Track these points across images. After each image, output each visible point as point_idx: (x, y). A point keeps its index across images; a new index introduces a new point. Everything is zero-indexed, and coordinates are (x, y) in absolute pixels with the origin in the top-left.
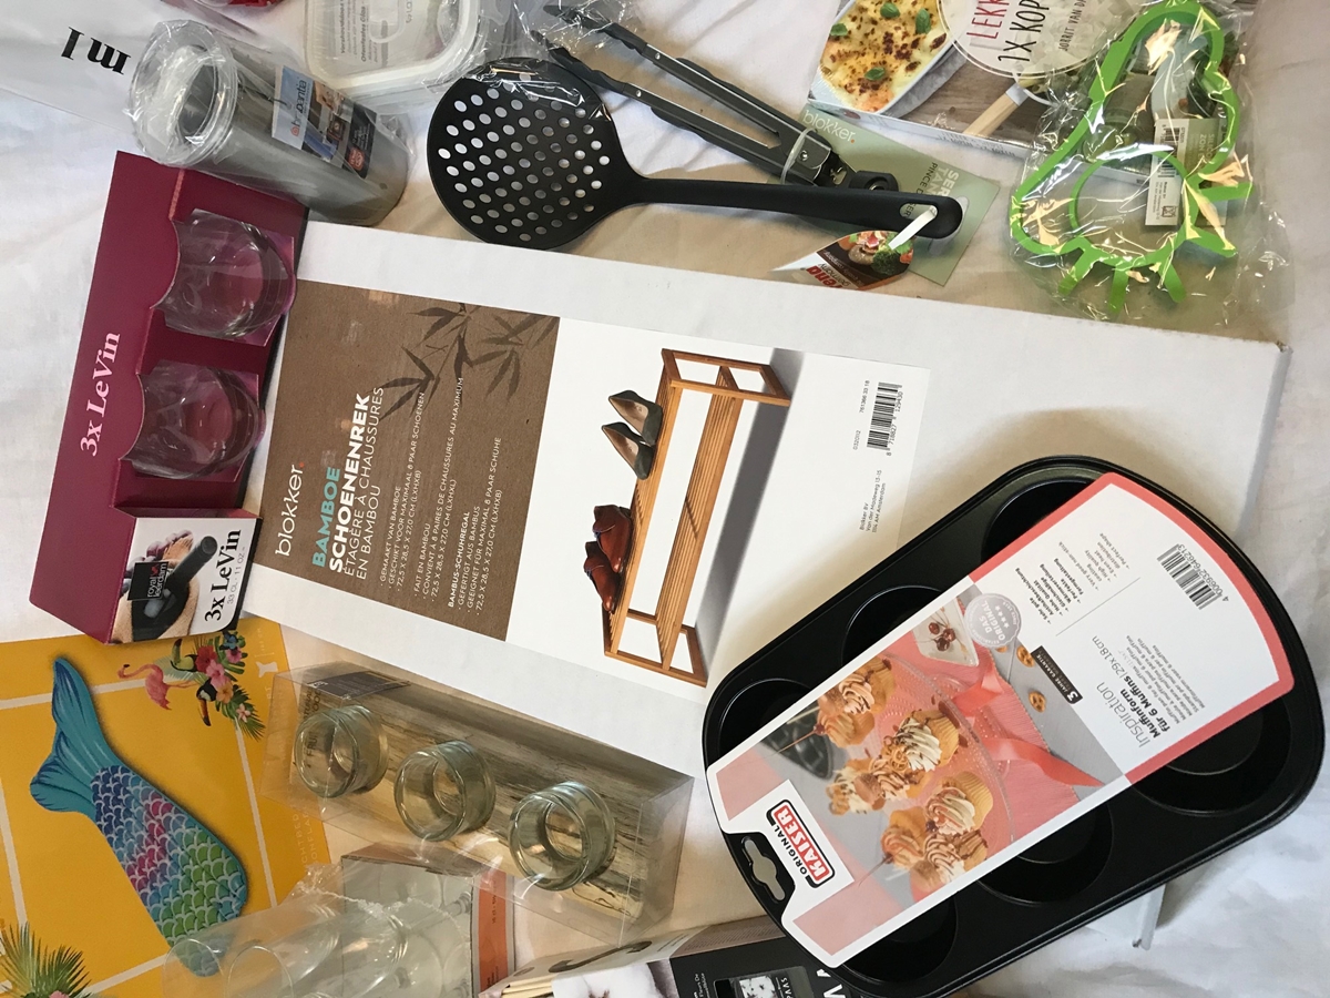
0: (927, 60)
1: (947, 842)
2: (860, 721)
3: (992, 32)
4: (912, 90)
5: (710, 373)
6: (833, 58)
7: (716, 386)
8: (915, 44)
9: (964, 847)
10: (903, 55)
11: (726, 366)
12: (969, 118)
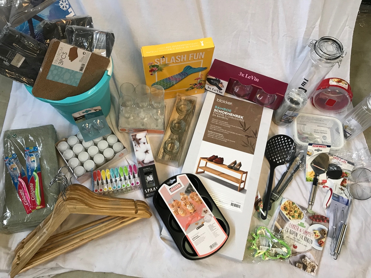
0: (287, 217)
1: (177, 209)
2: (194, 198)
3: (290, 227)
4: (283, 214)
5: (243, 179)
6: (290, 202)
7: (241, 180)
8: (290, 215)
9: (176, 211)
10: (289, 213)
11: (244, 182)
12: (278, 222)
